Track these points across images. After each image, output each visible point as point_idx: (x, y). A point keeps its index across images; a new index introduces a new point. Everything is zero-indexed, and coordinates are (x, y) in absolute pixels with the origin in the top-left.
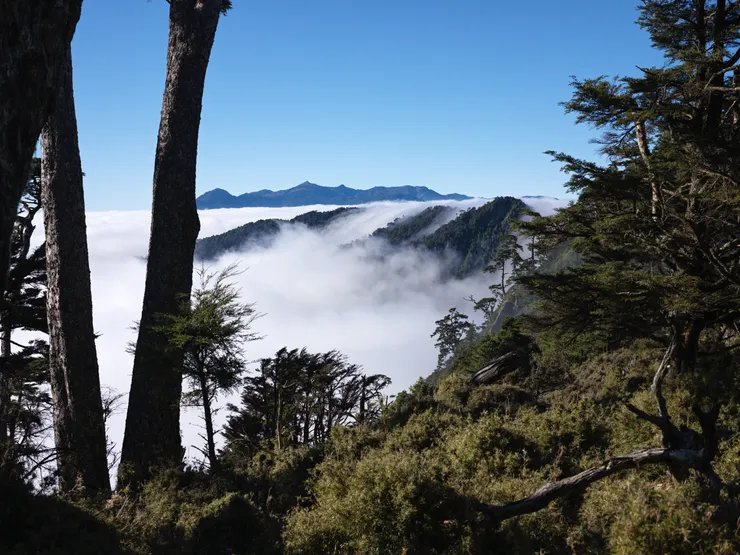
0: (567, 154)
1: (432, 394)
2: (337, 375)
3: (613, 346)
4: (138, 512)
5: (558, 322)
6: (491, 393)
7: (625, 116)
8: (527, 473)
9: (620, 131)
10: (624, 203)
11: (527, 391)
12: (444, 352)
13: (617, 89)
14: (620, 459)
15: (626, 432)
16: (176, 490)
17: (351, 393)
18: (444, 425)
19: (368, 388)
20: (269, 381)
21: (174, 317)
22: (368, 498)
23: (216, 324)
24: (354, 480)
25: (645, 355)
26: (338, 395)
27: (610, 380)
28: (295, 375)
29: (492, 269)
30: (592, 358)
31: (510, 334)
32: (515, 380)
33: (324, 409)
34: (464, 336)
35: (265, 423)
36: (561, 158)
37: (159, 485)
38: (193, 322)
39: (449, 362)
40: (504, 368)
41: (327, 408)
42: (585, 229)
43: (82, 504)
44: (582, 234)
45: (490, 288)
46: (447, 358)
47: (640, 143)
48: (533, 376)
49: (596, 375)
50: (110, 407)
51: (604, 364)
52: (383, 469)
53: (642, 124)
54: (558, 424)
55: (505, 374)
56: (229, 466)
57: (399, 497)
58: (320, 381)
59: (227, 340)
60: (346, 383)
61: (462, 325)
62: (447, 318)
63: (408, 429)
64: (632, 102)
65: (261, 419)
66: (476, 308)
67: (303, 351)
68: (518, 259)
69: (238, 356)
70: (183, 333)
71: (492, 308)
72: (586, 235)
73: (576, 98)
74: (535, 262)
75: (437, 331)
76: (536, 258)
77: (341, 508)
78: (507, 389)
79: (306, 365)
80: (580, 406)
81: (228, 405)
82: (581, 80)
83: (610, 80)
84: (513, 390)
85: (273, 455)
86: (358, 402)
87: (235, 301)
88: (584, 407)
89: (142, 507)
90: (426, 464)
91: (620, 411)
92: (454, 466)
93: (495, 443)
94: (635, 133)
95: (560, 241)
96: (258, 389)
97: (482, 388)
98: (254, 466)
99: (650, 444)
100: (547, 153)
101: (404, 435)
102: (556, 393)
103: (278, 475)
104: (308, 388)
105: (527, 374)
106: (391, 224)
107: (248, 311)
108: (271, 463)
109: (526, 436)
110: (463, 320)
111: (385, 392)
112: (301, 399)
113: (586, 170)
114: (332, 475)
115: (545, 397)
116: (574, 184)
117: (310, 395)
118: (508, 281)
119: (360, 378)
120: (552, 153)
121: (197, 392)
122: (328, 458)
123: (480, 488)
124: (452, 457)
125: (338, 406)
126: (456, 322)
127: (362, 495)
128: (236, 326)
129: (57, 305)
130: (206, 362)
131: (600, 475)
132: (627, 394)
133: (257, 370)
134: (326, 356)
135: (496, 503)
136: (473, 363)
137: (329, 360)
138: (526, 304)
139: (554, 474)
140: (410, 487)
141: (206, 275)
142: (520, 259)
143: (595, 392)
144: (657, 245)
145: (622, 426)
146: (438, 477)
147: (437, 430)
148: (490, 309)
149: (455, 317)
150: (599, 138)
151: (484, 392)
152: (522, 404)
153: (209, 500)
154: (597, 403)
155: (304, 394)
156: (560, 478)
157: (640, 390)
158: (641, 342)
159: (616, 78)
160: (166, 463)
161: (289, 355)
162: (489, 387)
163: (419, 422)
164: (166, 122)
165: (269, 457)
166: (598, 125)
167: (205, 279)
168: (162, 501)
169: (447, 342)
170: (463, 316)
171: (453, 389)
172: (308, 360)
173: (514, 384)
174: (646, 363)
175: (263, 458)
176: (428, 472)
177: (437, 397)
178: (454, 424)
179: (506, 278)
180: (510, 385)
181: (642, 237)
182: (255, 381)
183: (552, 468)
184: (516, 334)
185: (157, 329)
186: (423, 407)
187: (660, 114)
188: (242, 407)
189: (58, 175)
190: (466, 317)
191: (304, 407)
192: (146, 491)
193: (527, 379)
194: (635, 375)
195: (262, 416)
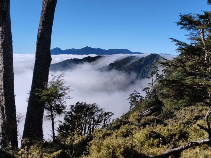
0: (177, 39)
1: (128, 119)
2: (96, 111)
3: (189, 105)
4: (29, 155)
5: (172, 96)
6: (148, 119)
7: (197, 27)
8: (162, 146)
9: (195, 32)
10: (196, 56)
11: (160, 119)
12: (132, 105)
13: (195, 18)
14: (193, 142)
15: (194, 134)
16: (42, 148)
17: (100, 118)
18: (132, 129)
19: (106, 116)
20: (73, 113)
21: (43, 90)
22: (108, 153)
23: (56, 93)
24: (103, 147)
25: (200, 108)
26: (96, 118)
27: (188, 116)
28: (82, 111)
29: (149, 78)
30: (182, 109)
31: (154, 100)
32: (156, 115)
33: (91, 123)
34: (139, 100)
35: (71, 127)
36: (175, 40)
37: (36, 146)
38: (49, 92)
39: (133, 109)
40: (152, 111)
41: (92, 122)
42: (182, 65)
43: (10, 152)
44: (181, 67)
45: (148, 84)
46: (133, 107)
47: (202, 36)
48: (162, 114)
49: (183, 115)
50: (20, 120)
51: (186, 111)
52: (113, 143)
53: (203, 30)
54: (171, 131)
55: (153, 113)
56: (59, 141)
57: (118, 153)
58: (90, 114)
59: (60, 98)
60: (99, 114)
61: (138, 96)
62: (133, 94)
63: (120, 130)
64: (200, 23)
65: (70, 126)
66: (143, 91)
67: (85, 103)
68: (158, 75)
69: (64, 104)
70: (45, 96)
71: (149, 91)
72: (183, 67)
73: (181, 20)
74: (163, 76)
75: (130, 98)
76: (164, 74)
77: (98, 156)
78: (153, 118)
79: (86, 108)
80: (179, 124)
81: (59, 120)
82: (183, 14)
83: (192, 15)
84: (155, 118)
85: (74, 138)
86: (103, 121)
87: (64, 85)
88: (180, 125)
89: (30, 154)
90: (127, 142)
91: (192, 127)
92: (136, 143)
93: (151, 136)
94: (200, 33)
95: (174, 69)
96: (69, 116)
97: (145, 117)
98: (68, 141)
99: (203, 138)
100: (170, 39)
101: (119, 132)
102: (169, 120)
103: (76, 144)
104: (86, 116)
105: (160, 113)
106: (115, 61)
107: (68, 89)
108: (74, 140)
109: (161, 134)
110: (139, 95)
111: (112, 118)
112: (84, 119)
113: (183, 45)
114: (95, 145)
115: (166, 121)
116: (179, 50)
117: (87, 118)
118: (154, 82)
119: (104, 113)
120: (172, 39)
121: (49, 116)
122: (94, 139)
123: (145, 151)
124: (136, 140)
125: (96, 122)
126: (136, 95)
127: (106, 152)
128: (63, 94)
129: (2, 85)
130: (53, 106)
131: (187, 148)
132: (195, 121)
133: (69, 109)
134: (92, 105)
135: (151, 156)
136: (142, 109)
137: (93, 106)
138: (160, 90)
139: (171, 147)
140: (122, 150)
141: (54, 76)
142: (159, 75)
143: (183, 120)
144: (207, 71)
145: (193, 132)
146: (131, 147)
147: (130, 131)
148: (148, 91)
149: (136, 94)
150: (188, 34)
151: (146, 119)
152: (159, 123)
153: (53, 152)
154: (184, 124)
155: (85, 118)
156: (173, 148)
157: (199, 120)
158: (199, 104)
159: (194, 14)
160: (38, 139)
161: (80, 104)
162: (147, 117)
163: (124, 128)
164: (41, 24)
165: (73, 138)
166: (188, 30)
167: (54, 77)
168: (37, 152)
169: (133, 102)
170: (138, 93)
171: (135, 118)
172: (86, 106)
173: (156, 116)
174: (201, 111)
175: (71, 139)
176: (128, 145)
177: (130, 120)
178: (136, 129)
179: (154, 81)
180: (154, 117)
181: (202, 68)
182: (68, 113)
183: (170, 145)
184: (157, 100)
185: (37, 94)
186: (125, 123)
187: (209, 27)
188: (64, 121)
189: (4, 41)
190: (140, 94)
191: (84, 122)
192: (31, 148)
193: (160, 115)
194: (197, 115)
195: (70, 125)
